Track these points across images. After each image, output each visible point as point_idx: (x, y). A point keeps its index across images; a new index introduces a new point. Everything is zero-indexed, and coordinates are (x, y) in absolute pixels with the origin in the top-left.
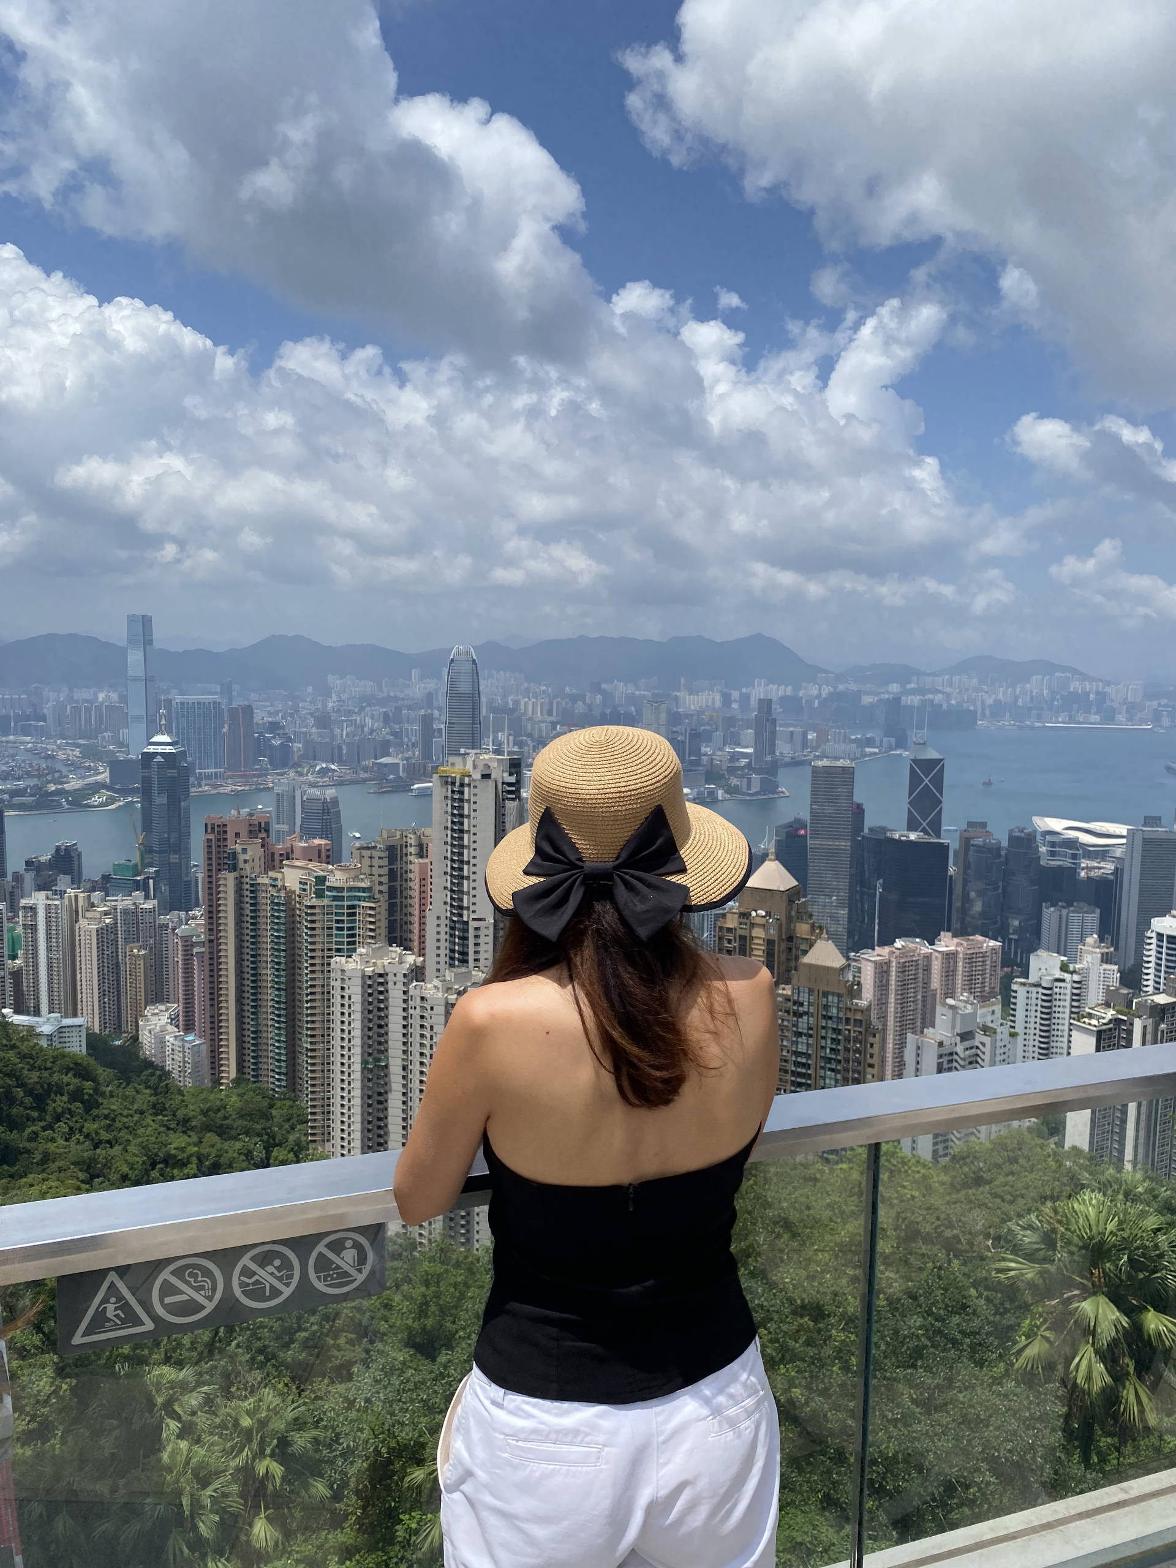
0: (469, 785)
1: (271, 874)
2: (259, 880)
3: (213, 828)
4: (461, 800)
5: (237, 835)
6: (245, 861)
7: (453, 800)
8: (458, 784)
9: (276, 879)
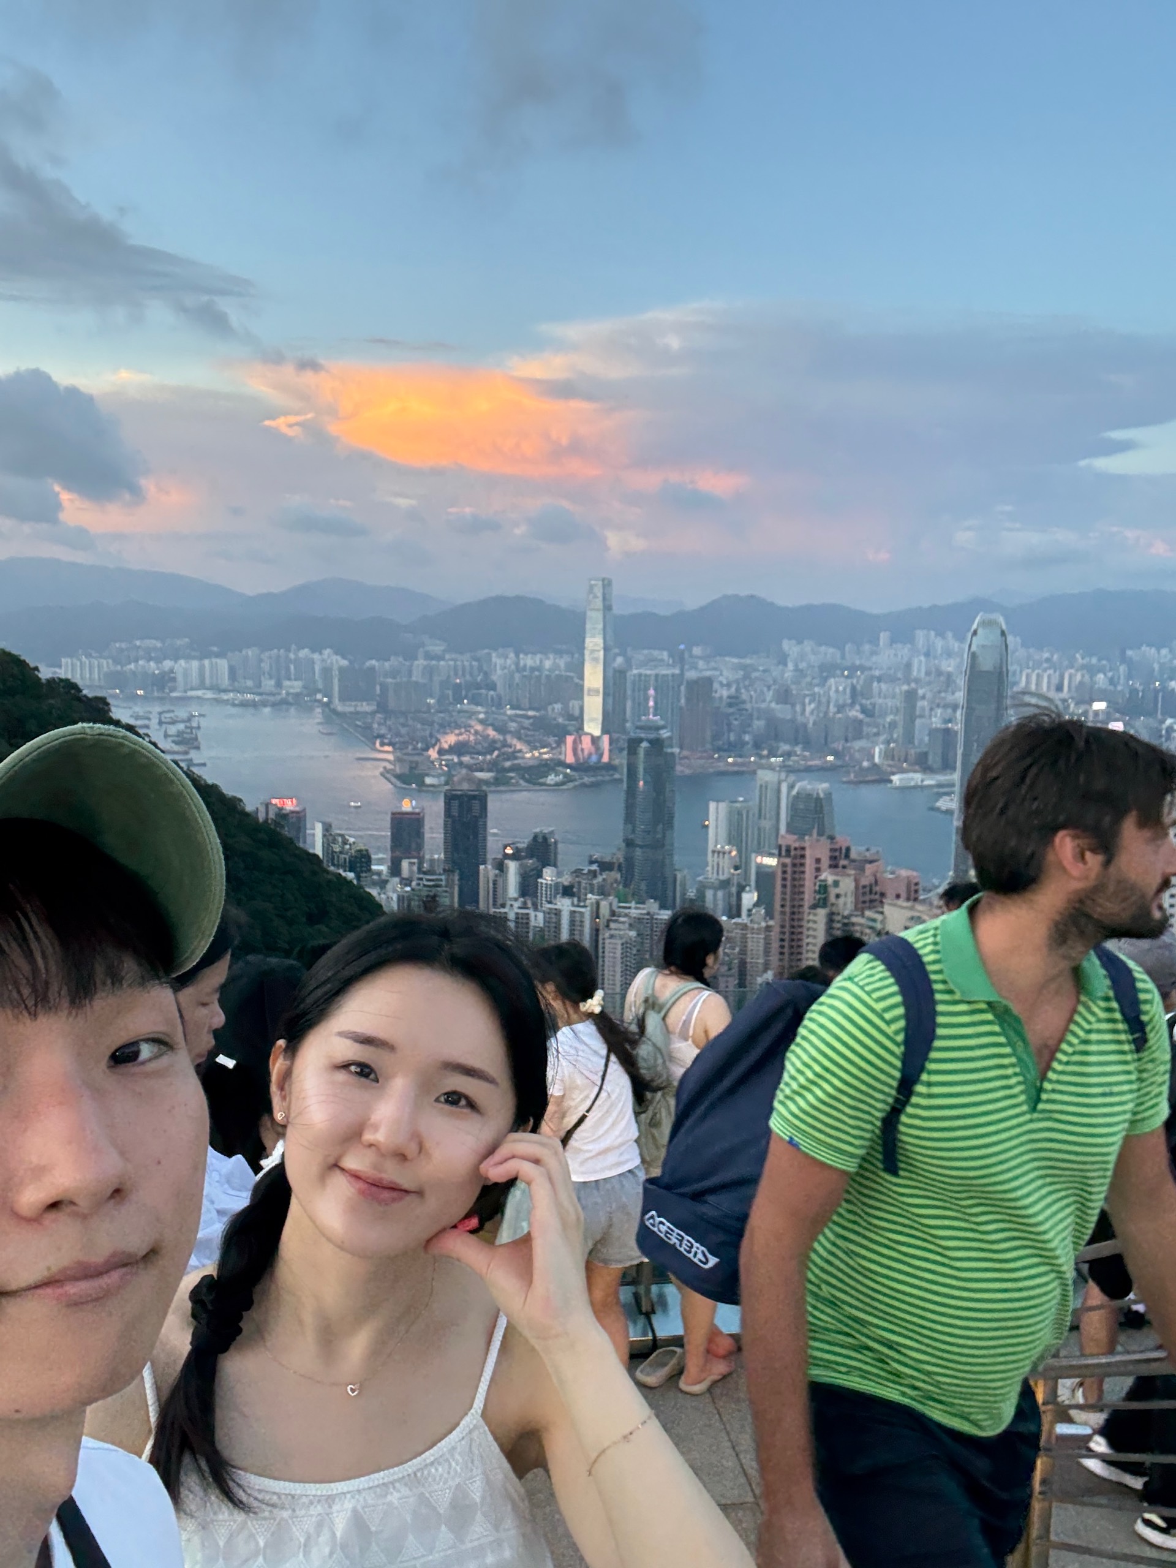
1: (868, 913)
2: (854, 920)
5: (818, 861)
6: (838, 896)
9: (874, 920)
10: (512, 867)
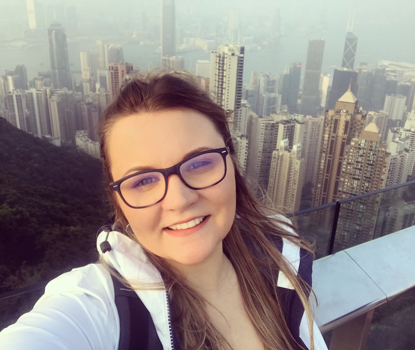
0: (227, 58)
3: (112, 68)
4: (223, 64)
7: (219, 63)
8: (222, 56)
10: (10, 78)
